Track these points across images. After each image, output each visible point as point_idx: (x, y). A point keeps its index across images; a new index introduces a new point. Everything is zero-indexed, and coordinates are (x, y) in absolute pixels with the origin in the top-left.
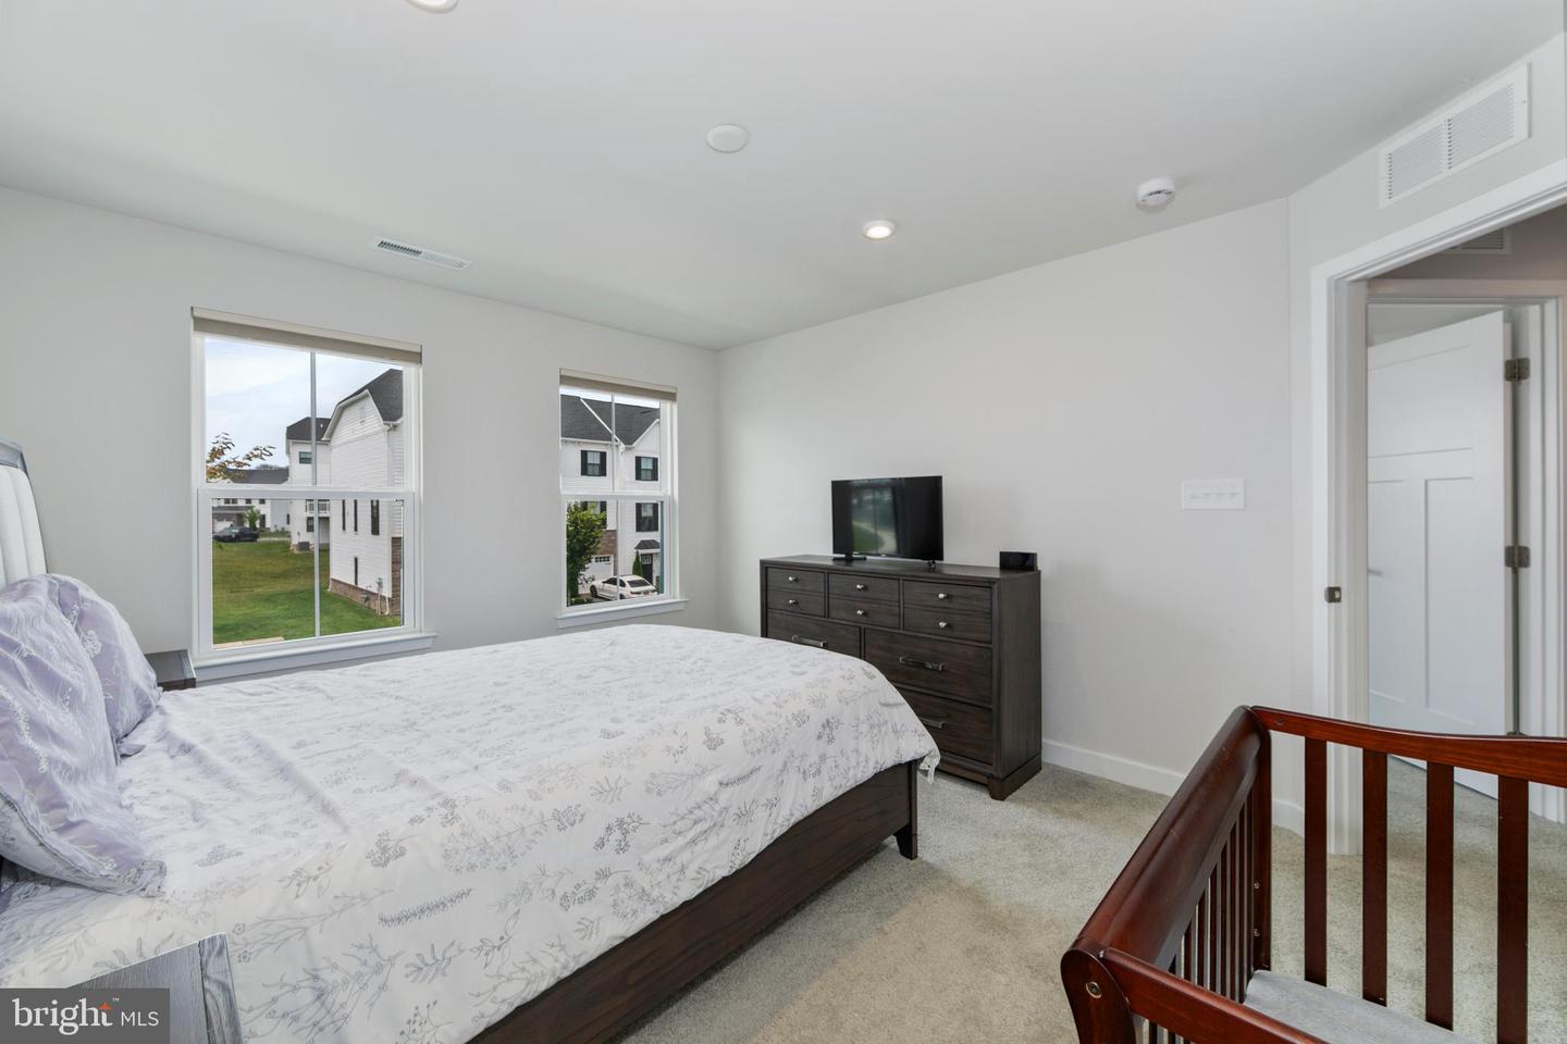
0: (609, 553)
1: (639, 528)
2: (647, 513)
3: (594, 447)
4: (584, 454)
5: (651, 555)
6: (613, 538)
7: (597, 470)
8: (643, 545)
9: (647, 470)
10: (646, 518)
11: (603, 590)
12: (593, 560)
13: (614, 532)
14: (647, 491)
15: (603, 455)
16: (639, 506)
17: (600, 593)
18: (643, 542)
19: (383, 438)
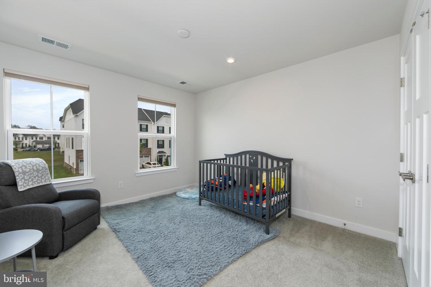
0: (148, 154)
1: (158, 147)
2: (160, 143)
3: (144, 123)
4: (141, 125)
5: (162, 155)
6: (150, 150)
7: (145, 130)
8: (159, 152)
9: (160, 130)
10: (160, 144)
11: (145, 166)
12: (144, 157)
13: (150, 149)
14: (161, 136)
15: (147, 126)
16: (158, 141)
17: (145, 167)
18: (159, 151)
19: (74, 119)
